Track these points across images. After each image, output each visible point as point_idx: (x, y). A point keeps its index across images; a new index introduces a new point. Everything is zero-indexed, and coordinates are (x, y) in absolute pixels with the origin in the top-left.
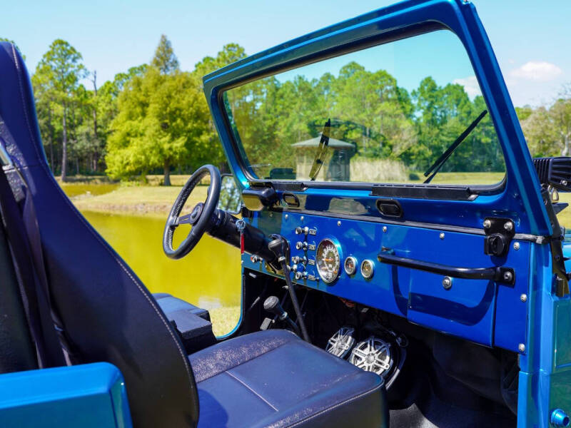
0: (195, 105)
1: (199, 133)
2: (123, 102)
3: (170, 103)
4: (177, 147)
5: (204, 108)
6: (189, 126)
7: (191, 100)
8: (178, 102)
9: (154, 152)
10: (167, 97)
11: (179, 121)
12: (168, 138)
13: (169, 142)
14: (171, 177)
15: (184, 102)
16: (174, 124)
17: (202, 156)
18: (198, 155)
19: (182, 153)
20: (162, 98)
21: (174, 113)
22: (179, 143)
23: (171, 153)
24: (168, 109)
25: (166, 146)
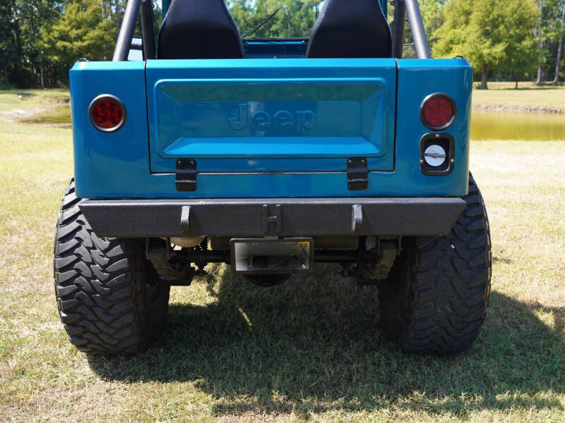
0: (518, 13)
1: (521, 39)
2: (449, 11)
3: (493, 10)
4: (496, 52)
5: (527, 14)
6: (511, 32)
7: (516, 6)
8: (502, 10)
9: (474, 57)
10: (491, 5)
11: (502, 27)
12: (488, 43)
13: (489, 48)
14: (488, 83)
15: (508, 9)
16: (496, 31)
17: (521, 61)
18: (517, 61)
19: (501, 59)
20: (486, 6)
21: (497, 19)
22: (499, 49)
23: (490, 59)
24: (491, 16)
25: (486, 51)
